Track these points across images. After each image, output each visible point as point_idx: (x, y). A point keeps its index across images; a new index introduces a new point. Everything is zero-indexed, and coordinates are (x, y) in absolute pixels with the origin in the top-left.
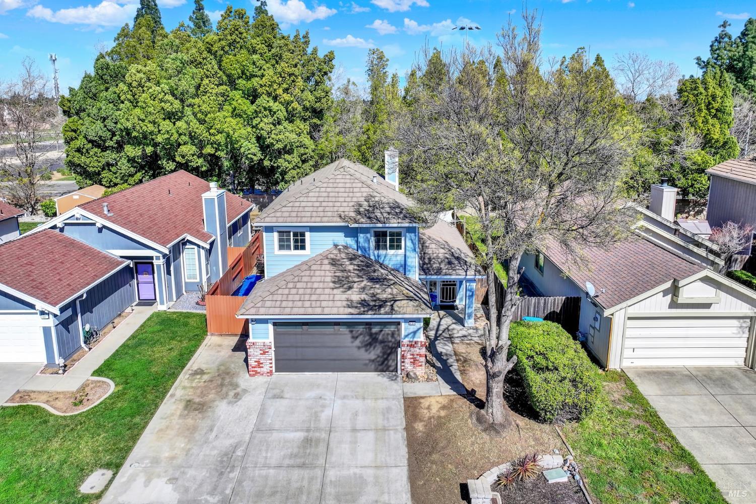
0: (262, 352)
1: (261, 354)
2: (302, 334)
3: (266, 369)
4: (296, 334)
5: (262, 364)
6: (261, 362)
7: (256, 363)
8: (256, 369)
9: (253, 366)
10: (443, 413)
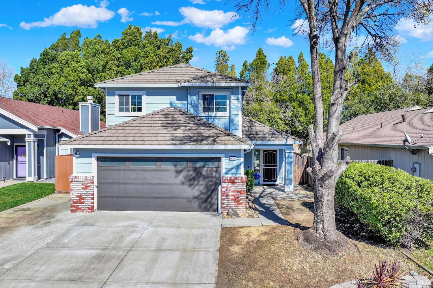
0: (84, 186)
1: (83, 188)
2: (124, 170)
3: (87, 204)
4: (119, 170)
5: (83, 199)
6: (83, 197)
7: (78, 198)
8: (77, 205)
9: (75, 201)
10: (263, 238)
